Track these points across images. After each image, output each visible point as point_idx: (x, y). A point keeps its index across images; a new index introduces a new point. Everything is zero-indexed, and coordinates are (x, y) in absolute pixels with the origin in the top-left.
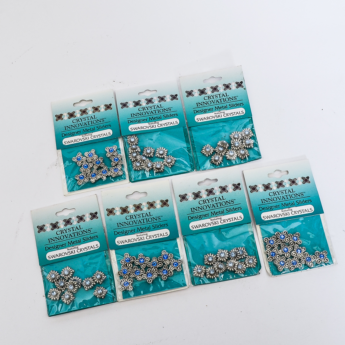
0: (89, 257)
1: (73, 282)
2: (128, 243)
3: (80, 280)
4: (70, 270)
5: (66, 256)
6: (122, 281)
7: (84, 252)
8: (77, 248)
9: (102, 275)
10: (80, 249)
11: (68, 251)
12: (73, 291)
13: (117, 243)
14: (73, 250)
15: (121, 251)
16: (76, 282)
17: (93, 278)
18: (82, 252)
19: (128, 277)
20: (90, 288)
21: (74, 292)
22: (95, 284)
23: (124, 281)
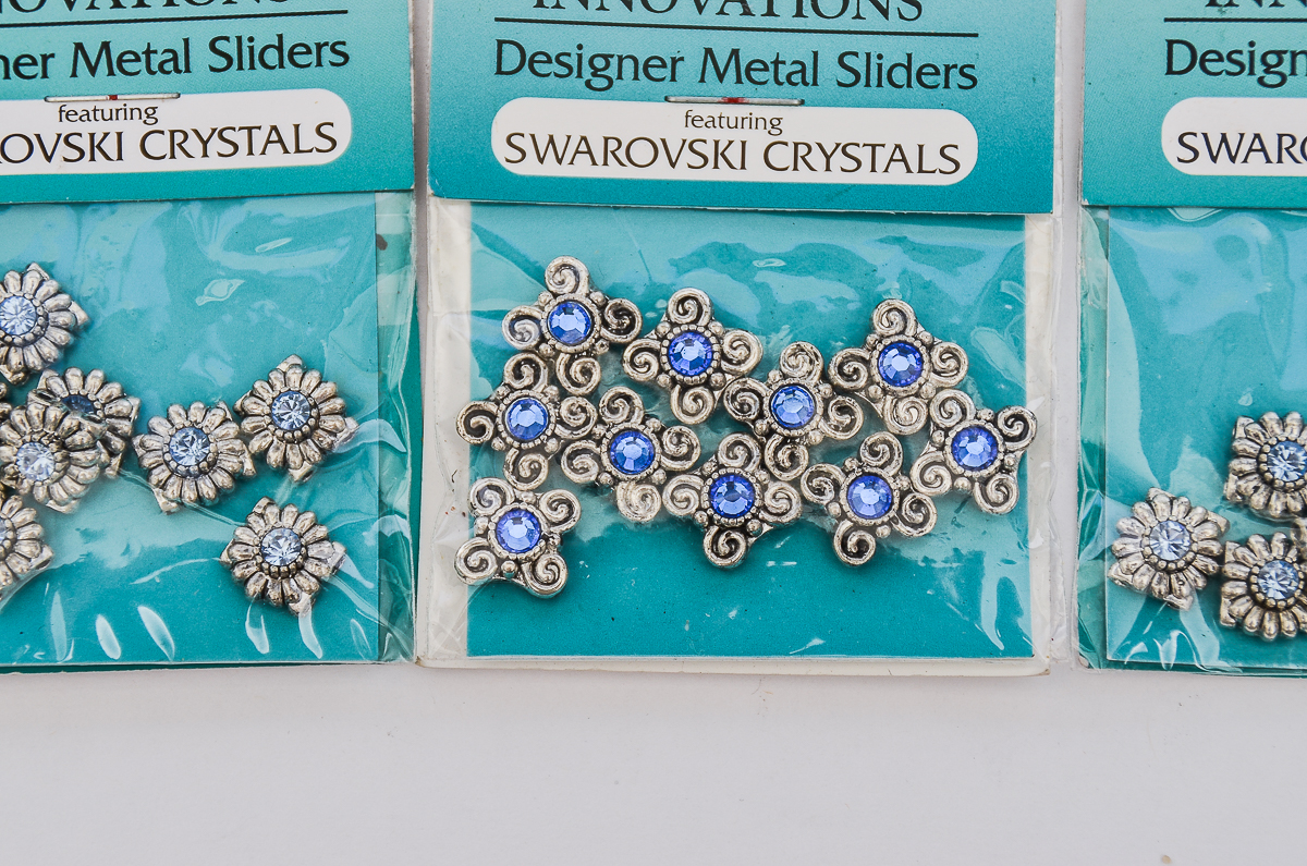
0: (235, 215)
1: (58, 424)
2: (600, 172)
3: (123, 406)
4: (50, 303)
5: (37, 166)
6: (489, 494)
7: (198, 164)
8: (151, 113)
9: (325, 407)
10: (172, 133)
11: (66, 128)
12: (50, 496)
13: (501, 151)
14: (113, 127)
15: (524, 230)
16: (88, 425)
17: (240, 415)
18: (181, 164)
19: (543, 476)
20: (200, 499)
21: (51, 504)
22: (249, 466)
23: (504, 503)
